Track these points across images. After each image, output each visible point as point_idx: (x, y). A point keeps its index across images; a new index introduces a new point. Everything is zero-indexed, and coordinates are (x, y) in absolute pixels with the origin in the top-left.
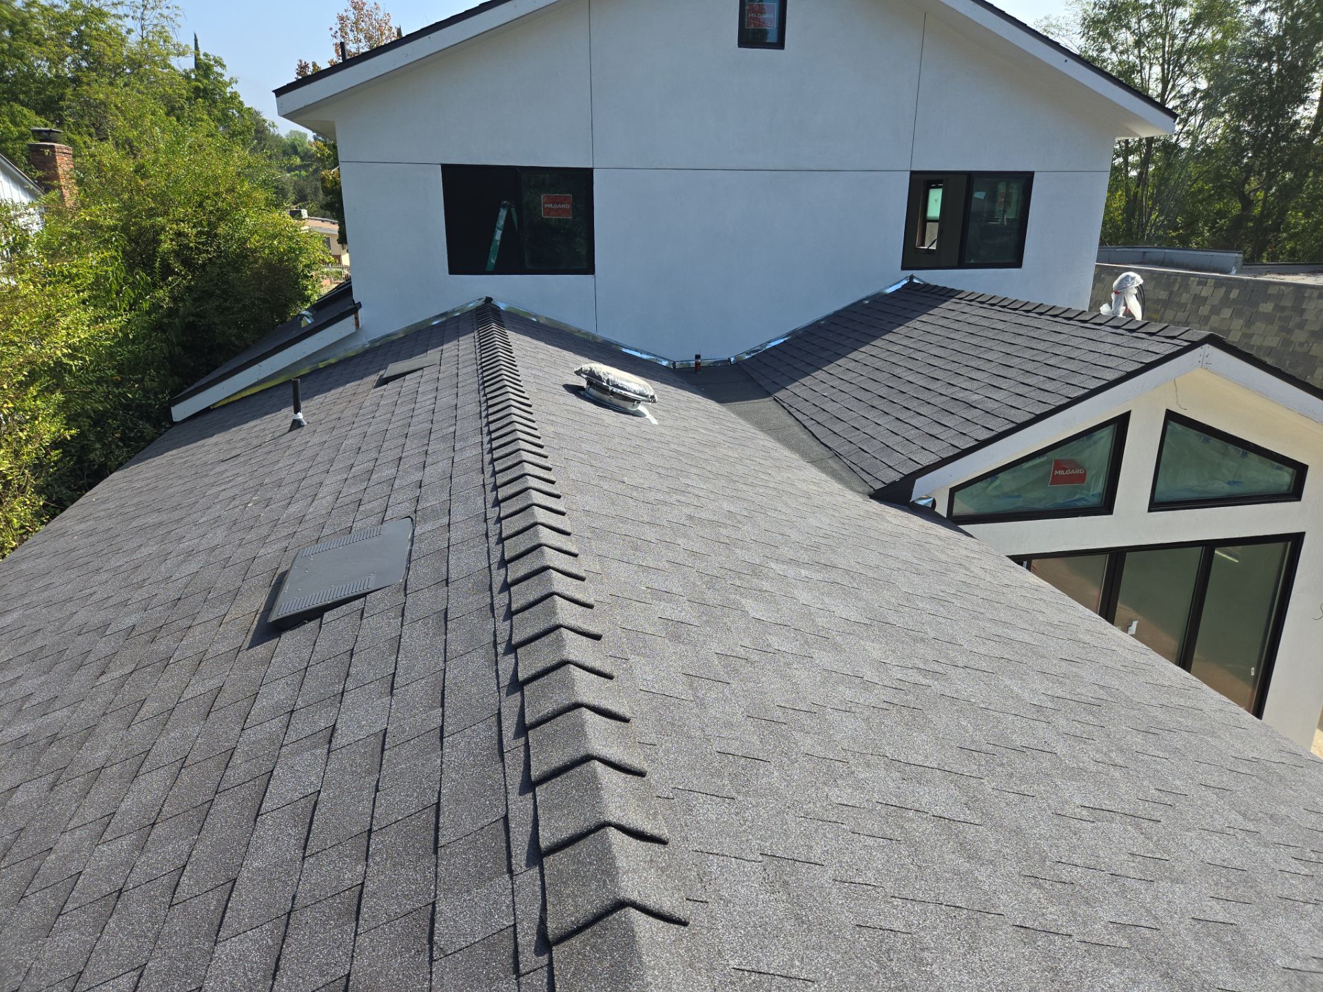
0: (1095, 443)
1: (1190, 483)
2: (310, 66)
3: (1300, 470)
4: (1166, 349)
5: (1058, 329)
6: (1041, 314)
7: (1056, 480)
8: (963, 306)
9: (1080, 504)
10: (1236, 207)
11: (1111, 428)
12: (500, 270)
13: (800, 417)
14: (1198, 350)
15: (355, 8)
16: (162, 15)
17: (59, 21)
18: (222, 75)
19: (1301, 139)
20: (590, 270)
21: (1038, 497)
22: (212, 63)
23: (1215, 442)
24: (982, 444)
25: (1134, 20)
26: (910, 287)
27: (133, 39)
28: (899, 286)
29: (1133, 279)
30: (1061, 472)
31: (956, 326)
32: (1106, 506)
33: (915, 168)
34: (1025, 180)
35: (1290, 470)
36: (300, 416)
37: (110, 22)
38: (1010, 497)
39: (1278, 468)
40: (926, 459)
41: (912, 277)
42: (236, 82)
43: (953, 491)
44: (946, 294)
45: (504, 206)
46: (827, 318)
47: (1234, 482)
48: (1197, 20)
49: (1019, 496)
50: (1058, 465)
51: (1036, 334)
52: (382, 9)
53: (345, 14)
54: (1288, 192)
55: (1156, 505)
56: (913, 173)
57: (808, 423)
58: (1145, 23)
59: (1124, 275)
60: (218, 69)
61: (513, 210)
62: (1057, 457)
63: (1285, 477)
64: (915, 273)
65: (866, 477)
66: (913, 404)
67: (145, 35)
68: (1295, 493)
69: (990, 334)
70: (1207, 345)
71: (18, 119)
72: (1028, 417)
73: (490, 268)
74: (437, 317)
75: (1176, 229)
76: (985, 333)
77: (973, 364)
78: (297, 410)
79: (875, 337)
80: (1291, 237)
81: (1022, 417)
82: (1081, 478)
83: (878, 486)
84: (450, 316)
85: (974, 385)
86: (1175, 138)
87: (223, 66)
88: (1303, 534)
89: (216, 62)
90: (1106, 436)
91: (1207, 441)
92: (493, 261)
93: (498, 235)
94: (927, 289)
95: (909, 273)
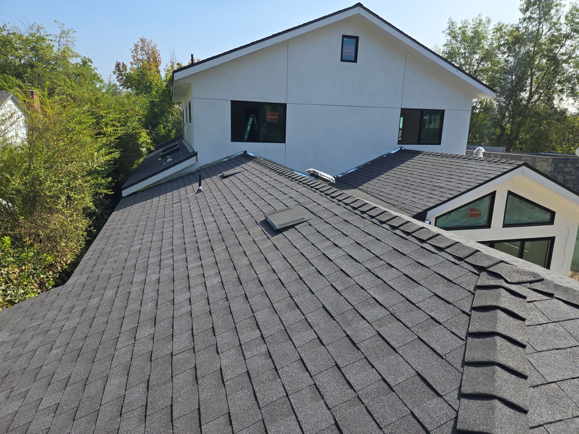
0: (484, 202)
1: (516, 218)
2: (121, 64)
3: (553, 214)
4: (510, 167)
5: (467, 162)
6: (458, 158)
7: (471, 215)
8: (425, 156)
9: (480, 224)
10: (498, 131)
11: (489, 196)
12: (249, 140)
13: (373, 194)
14: (521, 168)
15: (142, 41)
16: (67, 40)
17: (26, 42)
18: (91, 66)
19: (524, 105)
20: (283, 141)
21: (464, 221)
22: (87, 61)
23: (524, 202)
24: (450, 199)
25: (458, 59)
26: (401, 151)
27: (55, 50)
28: (397, 150)
29: (481, 149)
30: (473, 213)
31: (426, 163)
32: (488, 225)
33: (403, 107)
34: (441, 113)
35: (549, 214)
36: (201, 188)
37: (47, 42)
38: (456, 221)
39: (546, 213)
40: (431, 205)
41: (401, 147)
42: (97, 69)
43: (437, 218)
44: (417, 153)
45: (251, 117)
46: (371, 162)
47: (531, 218)
48: (482, 59)
49: (458, 221)
50: (472, 210)
51: (459, 164)
52: (153, 43)
53: (137, 44)
54: (520, 125)
55: (505, 225)
56: (402, 109)
57: (377, 196)
58: (462, 60)
59: (478, 148)
60: (89, 64)
61: (255, 118)
62: (471, 207)
63: (548, 216)
64: (402, 146)
65: (408, 211)
66: (418, 188)
67: (60, 48)
68: (551, 222)
69: (441, 165)
70: (523, 166)
71: (7, 81)
72: (465, 190)
73: (245, 140)
74: (225, 158)
75: (476, 139)
76: (438, 165)
77: (437, 175)
78: (200, 185)
79: (394, 168)
80: (520, 143)
81: (463, 190)
82: (479, 215)
83: (415, 214)
84: (230, 158)
85: (440, 181)
86: (475, 104)
87: (92, 62)
88: (555, 237)
89: (89, 60)
90: (487, 200)
91: (521, 202)
92: (246, 137)
93: (249, 128)
94: (408, 151)
95: (401, 146)
